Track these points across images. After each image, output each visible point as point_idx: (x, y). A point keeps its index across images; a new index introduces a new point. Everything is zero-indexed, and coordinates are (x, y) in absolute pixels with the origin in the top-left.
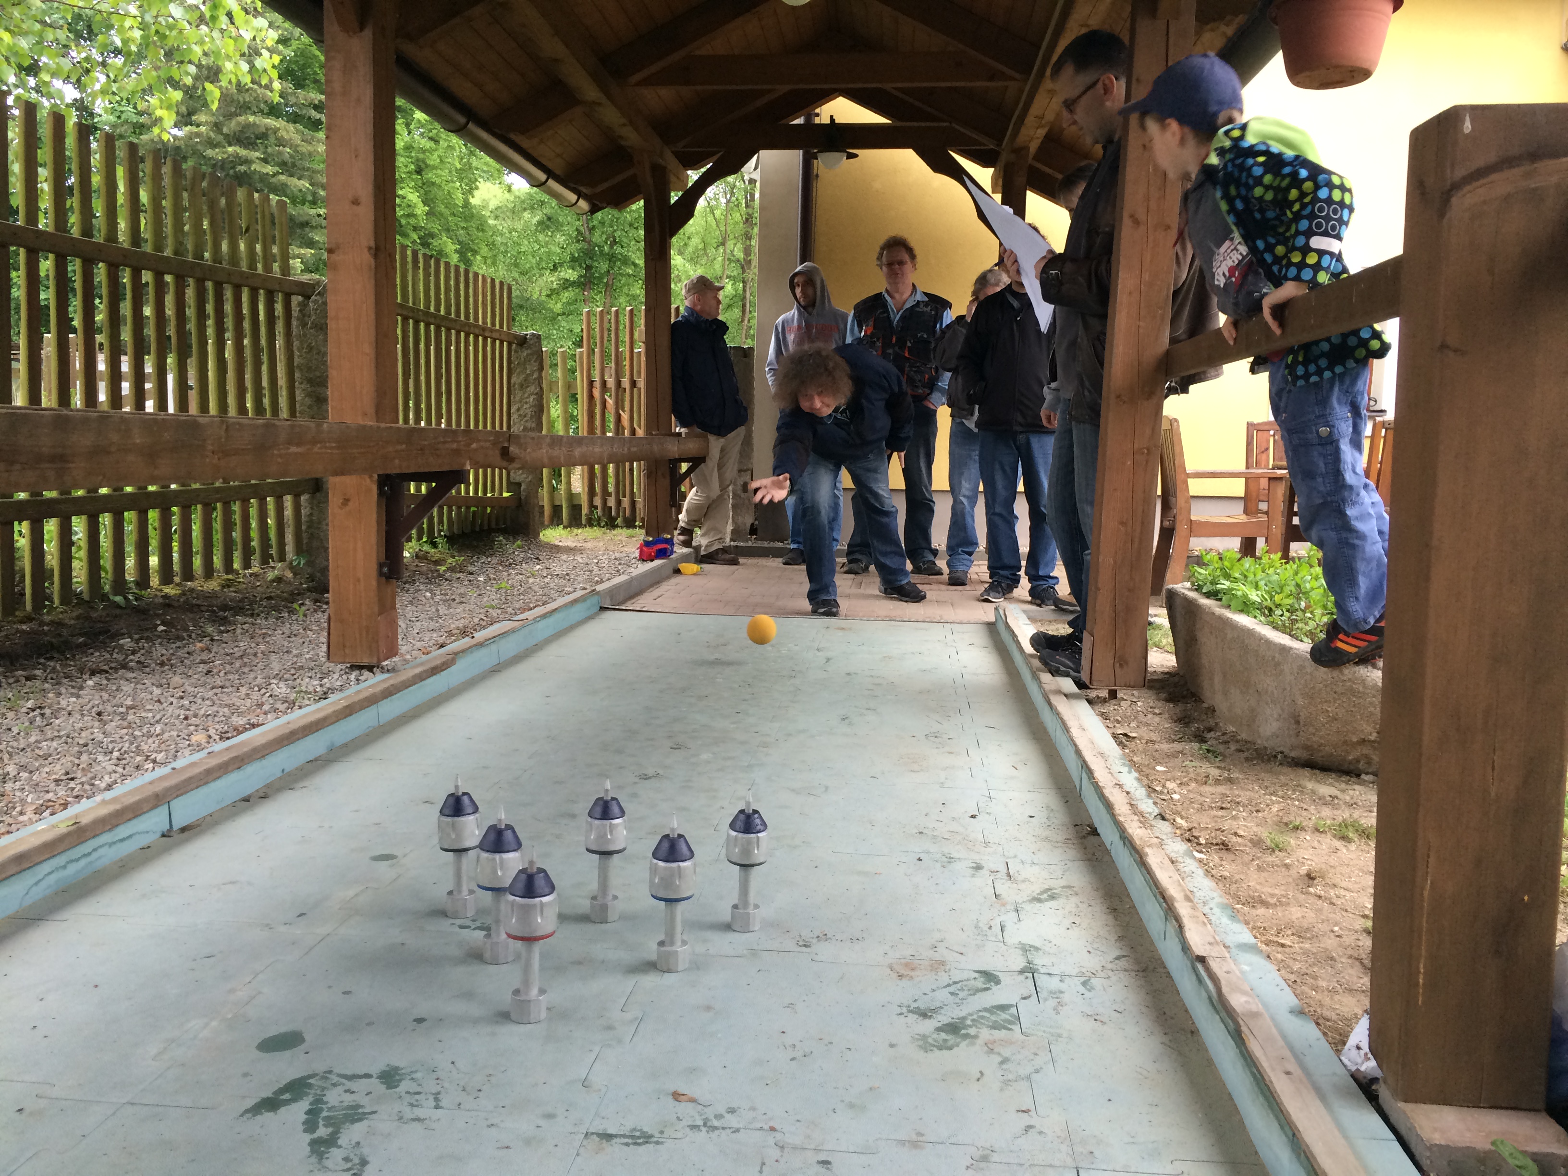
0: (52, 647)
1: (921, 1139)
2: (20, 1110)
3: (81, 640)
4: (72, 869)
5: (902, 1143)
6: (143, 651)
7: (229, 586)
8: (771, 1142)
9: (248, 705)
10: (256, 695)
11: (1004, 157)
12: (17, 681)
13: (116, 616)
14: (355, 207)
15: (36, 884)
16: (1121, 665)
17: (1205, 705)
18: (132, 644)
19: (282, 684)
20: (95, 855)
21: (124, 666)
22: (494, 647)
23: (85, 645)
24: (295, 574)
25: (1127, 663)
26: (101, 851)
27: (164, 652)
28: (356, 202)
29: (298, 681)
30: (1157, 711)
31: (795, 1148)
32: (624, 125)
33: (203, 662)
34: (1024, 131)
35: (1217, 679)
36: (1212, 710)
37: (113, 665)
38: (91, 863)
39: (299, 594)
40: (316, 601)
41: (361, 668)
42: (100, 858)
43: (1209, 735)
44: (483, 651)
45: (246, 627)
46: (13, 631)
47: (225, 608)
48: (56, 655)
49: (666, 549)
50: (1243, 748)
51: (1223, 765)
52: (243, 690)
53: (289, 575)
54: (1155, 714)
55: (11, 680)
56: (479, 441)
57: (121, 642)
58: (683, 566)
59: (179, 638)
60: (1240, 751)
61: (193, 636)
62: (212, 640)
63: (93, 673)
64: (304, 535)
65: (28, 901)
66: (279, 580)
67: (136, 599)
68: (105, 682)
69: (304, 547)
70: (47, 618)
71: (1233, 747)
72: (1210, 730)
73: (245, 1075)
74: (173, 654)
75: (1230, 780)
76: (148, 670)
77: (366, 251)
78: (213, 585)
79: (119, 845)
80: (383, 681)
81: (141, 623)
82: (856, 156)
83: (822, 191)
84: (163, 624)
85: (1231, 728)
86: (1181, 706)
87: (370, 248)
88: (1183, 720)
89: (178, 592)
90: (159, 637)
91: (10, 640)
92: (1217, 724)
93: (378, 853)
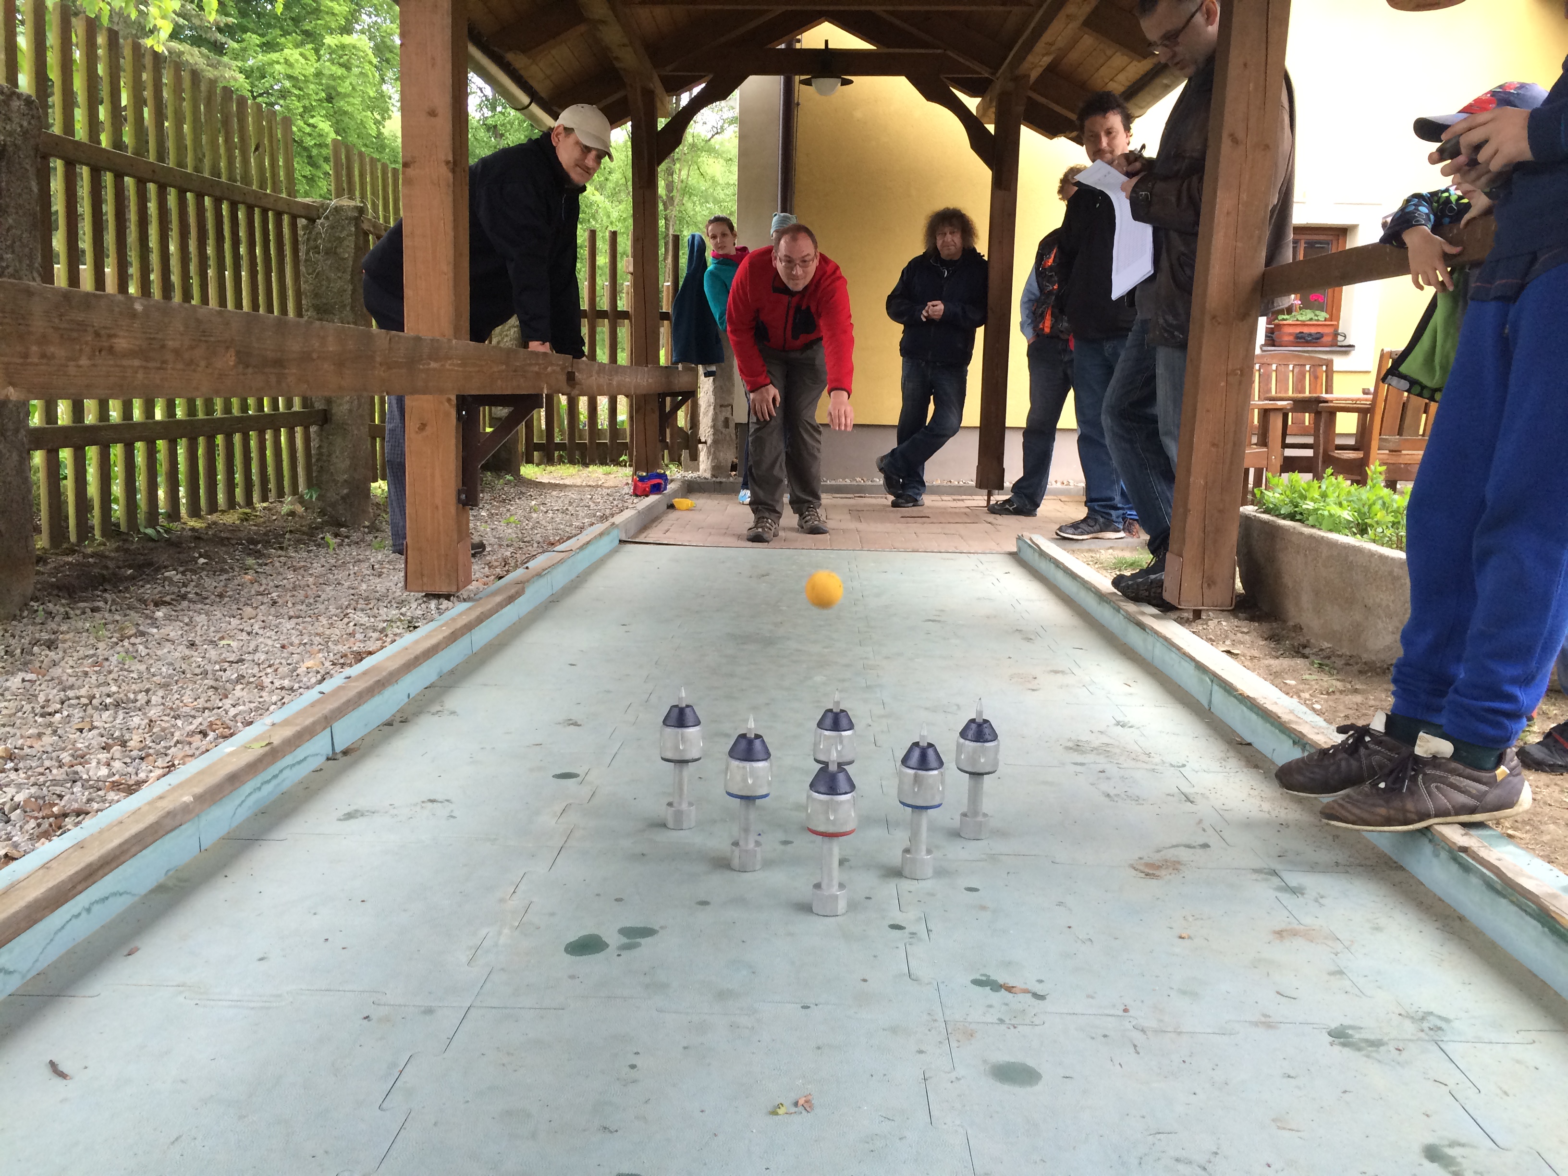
0: (104, 580)
1: (1270, 1020)
2: (367, 1018)
3: (130, 572)
4: (267, 789)
5: (1256, 1024)
6: (194, 583)
7: (247, 520)
8: (1129, 1026)
9: (338, 633)
10: (341, 625)
11: (997, 87)
12: (84, 613)
13: (152, 549)
14: (433, 119)
15: (240, 805)
16: (1209, 585)
17: (1291, 623)
18: (179, 576)
19: (359, 613)
20: (281, 777)
21: (184, 597)
22: (549, 577)
23: (132, 578)
24: (306, 509)
25: (1214, 583)
26: (286, 773)
27: (215, 584)
28: (432, 113)
29: (376, 611)
30: (1245, 630)
31: (1156, 1031)
32: (624, 45)
33: (259, 594)
34: (1030, 58)
35: (1306, 599)
36: (1298, 628)
37: (173, 597)
38: (279, 784)
39: (316, 528)
40: (336, 535)
41: (438, 596)
42: (284, 780)
43: (1307, 651)
44: (542, 582)
45: (282, 559)
46: (62, 563)
47: (252, 541)
48: (108, 587)
49: (660, 484)
50: (1351, 662)
51: (1339, 677)
52: (324, 620)
53: (300, 509)
54: (1242, 633)
55: (78, 612)
56: (552, 364)
57: (167, 574)
58: (676, 501)
59: (223, 571)
60: (1347, 664)
61: (237, 569)
62: (257, 572)
63: (157, 604)
64: (315, 468)
65: (235, 824)
66: (292, 514)
67: (166, 531)
68: (173, 613)
69: (315, 482)
70: (89, 550)
71: (1340, 663)
72: (1305, 647)
73: (572, 977)
74: (226, 586)
75: (1356, 691)
76: (208, 601)
77: (443, 164)
78: (231, 518)
79: (297, 767)
80: (470, 608)
81: (181, 556)
82: (851, 82)
83: (803, 119)
84: (201, 556)
85: (1326, 645)
86: (1265, 626)
87: (447, 163)
88: (1273, 637)
89: (206, 525)
90: (203, 569)
91: (61, 572)
92: (1308, 641)
93: (559, 772)
